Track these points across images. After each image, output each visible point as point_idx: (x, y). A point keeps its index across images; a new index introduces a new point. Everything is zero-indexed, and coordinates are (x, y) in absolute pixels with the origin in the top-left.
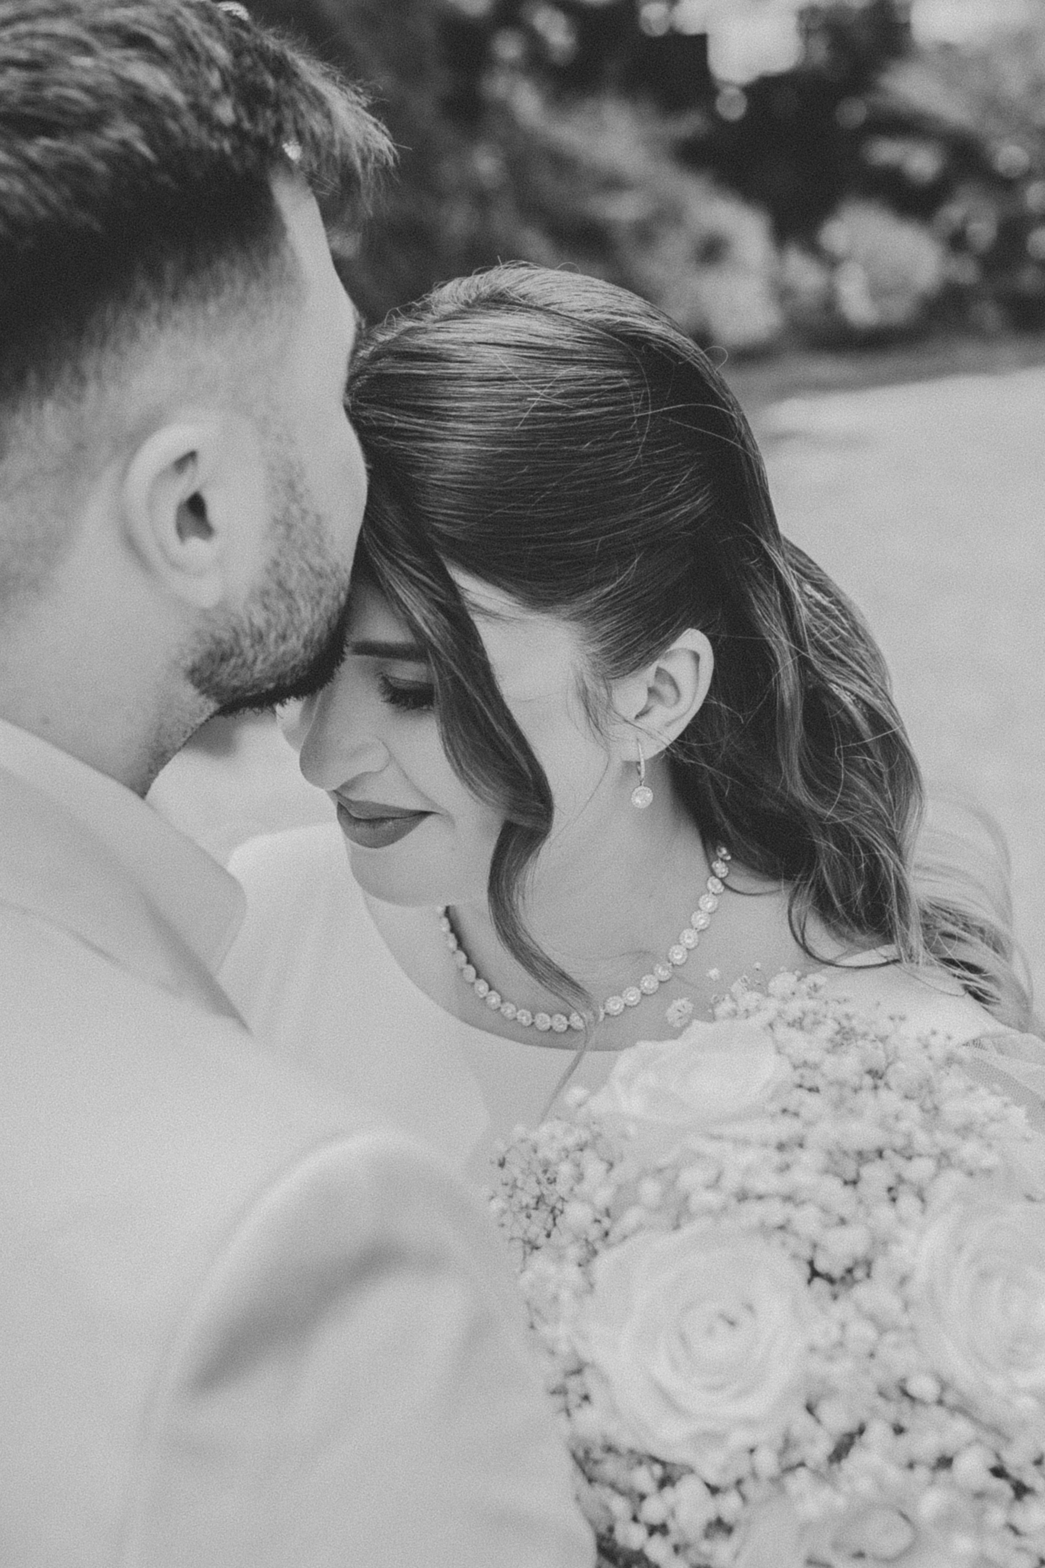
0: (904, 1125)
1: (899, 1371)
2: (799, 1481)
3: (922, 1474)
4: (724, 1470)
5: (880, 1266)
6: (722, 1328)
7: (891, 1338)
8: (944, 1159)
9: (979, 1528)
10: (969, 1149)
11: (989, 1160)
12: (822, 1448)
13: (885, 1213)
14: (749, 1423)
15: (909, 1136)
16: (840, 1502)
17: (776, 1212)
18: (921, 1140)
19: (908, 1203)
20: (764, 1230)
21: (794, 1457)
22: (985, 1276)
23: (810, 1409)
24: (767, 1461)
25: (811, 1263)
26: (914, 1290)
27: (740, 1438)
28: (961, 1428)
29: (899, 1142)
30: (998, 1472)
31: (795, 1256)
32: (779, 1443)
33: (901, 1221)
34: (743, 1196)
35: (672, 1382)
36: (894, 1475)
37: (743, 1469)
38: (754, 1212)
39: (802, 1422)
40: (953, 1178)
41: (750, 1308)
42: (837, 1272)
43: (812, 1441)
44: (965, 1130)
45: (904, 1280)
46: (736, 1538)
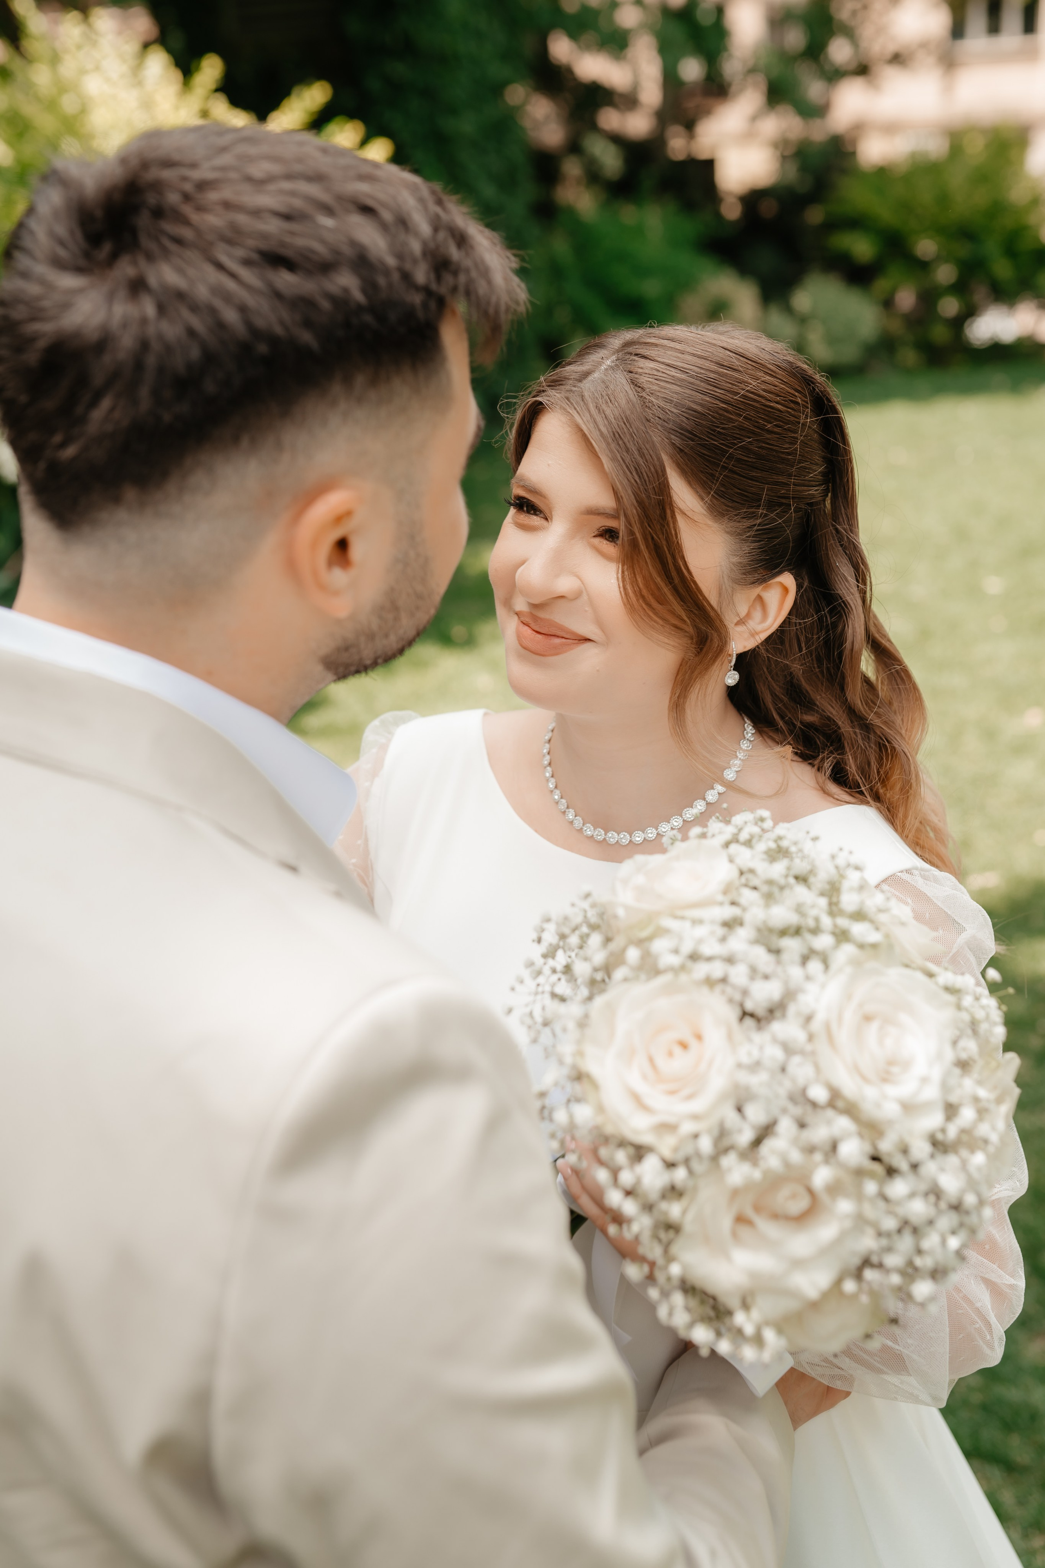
0: (813, 912)
1: (801, 1082)
2: (729, 1161)
3: (818, 1157)
4: (676, 1150)
5: (792, 1009)
6: (678, 1050)
7: (796, 1060)
8: (842, 936)
9: (859, 1196)
10: (858, 929)
11: (874, 937)
12: (745, 1137)
13: (796, 972)
14: (695, 1117)
15: (817, 920)
16: (757, 1175)
17: (717, 969)
18: (826, 922)
19: (815, 966)
20: (710, 982)
21: (726, 1142)
22: (868, 1018)
23: (739, 1110)
24: (706, 1145)
25: (741, 1005)
26: (816, 1025)
27: (687, 1128)
28: (843, 1123)
29: (811, 923)
30: (875, 1158)
31: (731, 1001)
32: (716, 1132)
33: (808, 978)
34: (694, 957)
35: (641, 1087)
36: (796, 1156)
37: (688, 1149)
38: (701, 970)
39: (731, 1116)
40: (848, 949)
41: (699, 1037)
42: (760, 1012)
43: (740, 1131)
44: (859, 916)
45: (809, 1019)
46: (684, 1201)
